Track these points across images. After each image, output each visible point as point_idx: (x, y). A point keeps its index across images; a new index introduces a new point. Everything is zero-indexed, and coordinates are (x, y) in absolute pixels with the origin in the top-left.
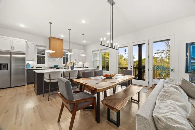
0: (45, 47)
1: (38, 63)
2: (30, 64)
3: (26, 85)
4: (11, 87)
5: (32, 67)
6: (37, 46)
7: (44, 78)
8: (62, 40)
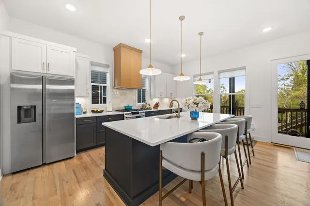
0: (107, 66)
1: (93, 103)
2: (80, 105)
3: (75, 154)
4: (44, 164)
5: (84, 111)
6: (92, 64)
7: (162, 158)
8: (140, 52)
